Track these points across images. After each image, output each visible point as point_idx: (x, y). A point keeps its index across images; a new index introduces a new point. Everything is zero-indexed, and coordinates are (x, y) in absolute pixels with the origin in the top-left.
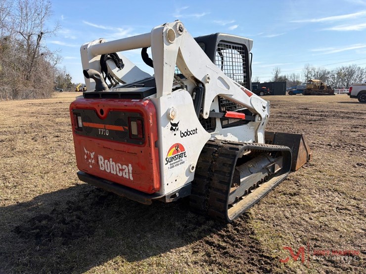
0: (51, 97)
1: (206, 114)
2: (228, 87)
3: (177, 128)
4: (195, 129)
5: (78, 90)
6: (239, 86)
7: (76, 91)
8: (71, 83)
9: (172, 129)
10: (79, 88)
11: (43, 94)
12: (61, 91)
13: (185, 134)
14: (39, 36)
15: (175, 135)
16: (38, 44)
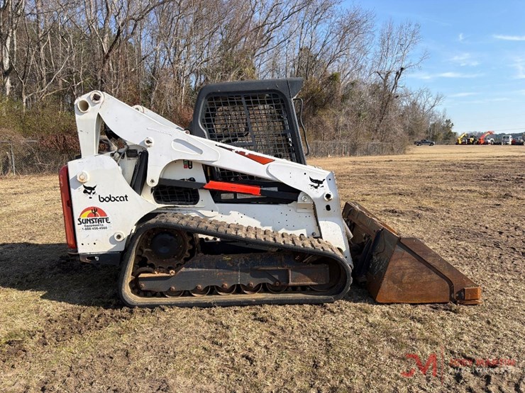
0: (404, 153)
1: (153, 181)
2: (201, 152)
3: (93, 191)
4: (124, 196)
5: (460, 142)
6: (231, 150)
7: (457, 144)
8: (450, 132)
9: (85, 192)
10: (462, 139)
11: (392, 150)
12: (432, 144)
13: (107, 199)
14: (397, 73)
15: (90, 198)
16: (396, 83)
